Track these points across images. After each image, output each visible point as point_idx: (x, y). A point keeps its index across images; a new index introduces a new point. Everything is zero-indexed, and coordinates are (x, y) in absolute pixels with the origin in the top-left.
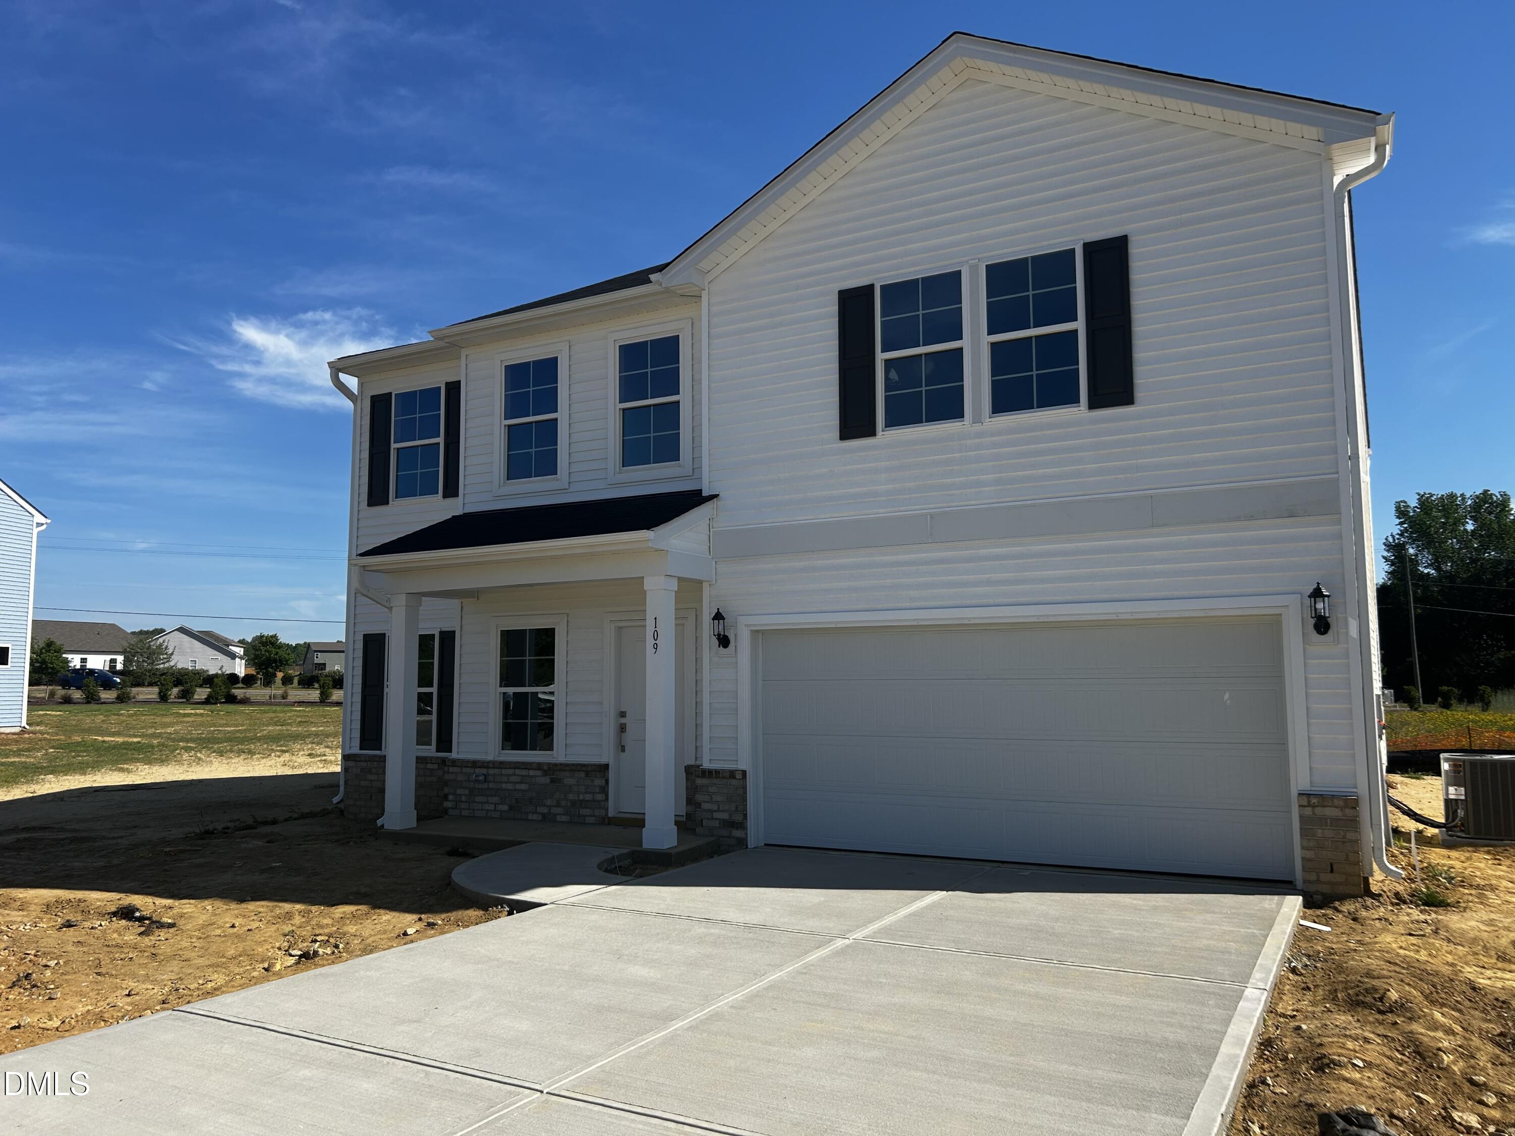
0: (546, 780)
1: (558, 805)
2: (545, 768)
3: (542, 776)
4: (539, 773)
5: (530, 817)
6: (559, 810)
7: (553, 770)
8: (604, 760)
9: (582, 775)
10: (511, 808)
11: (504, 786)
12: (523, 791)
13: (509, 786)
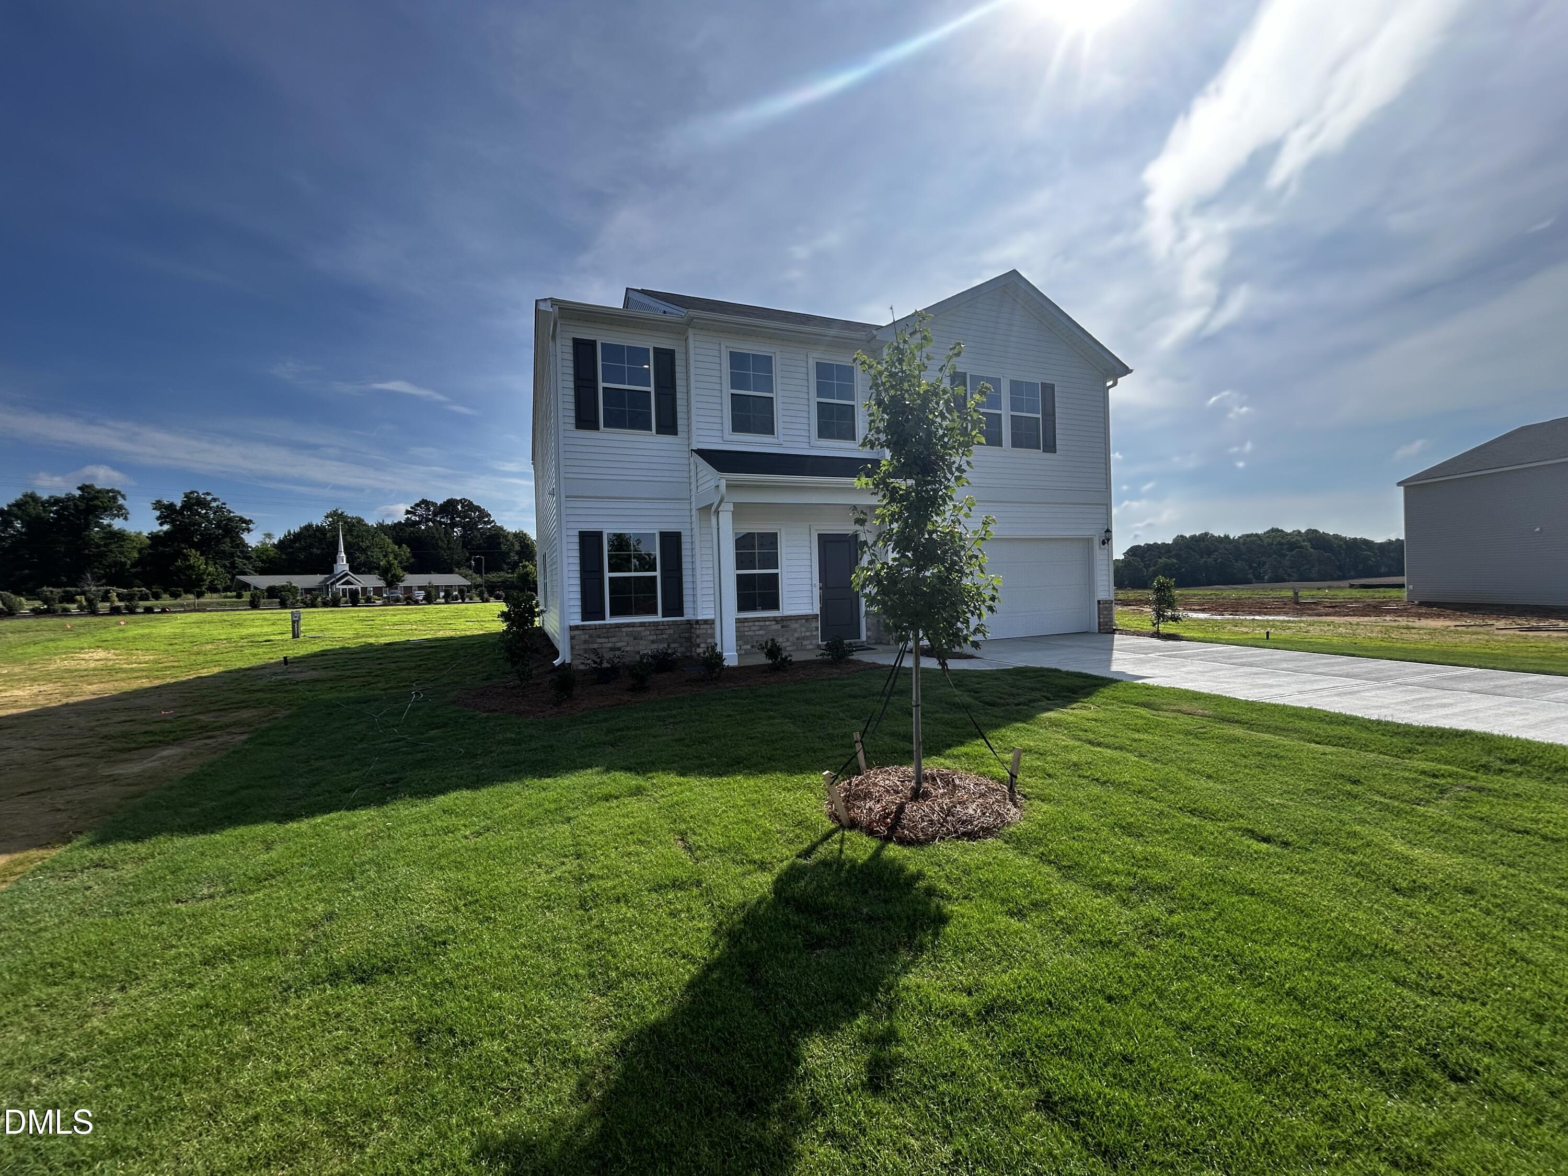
1: (788, 640)
2: (779, 619)
4: (774, 623)
6: (788, 644)
7: (784, 621)
8: (814, 612)
9: (804, 621)
12: (762, 636)
13: (751, 633)
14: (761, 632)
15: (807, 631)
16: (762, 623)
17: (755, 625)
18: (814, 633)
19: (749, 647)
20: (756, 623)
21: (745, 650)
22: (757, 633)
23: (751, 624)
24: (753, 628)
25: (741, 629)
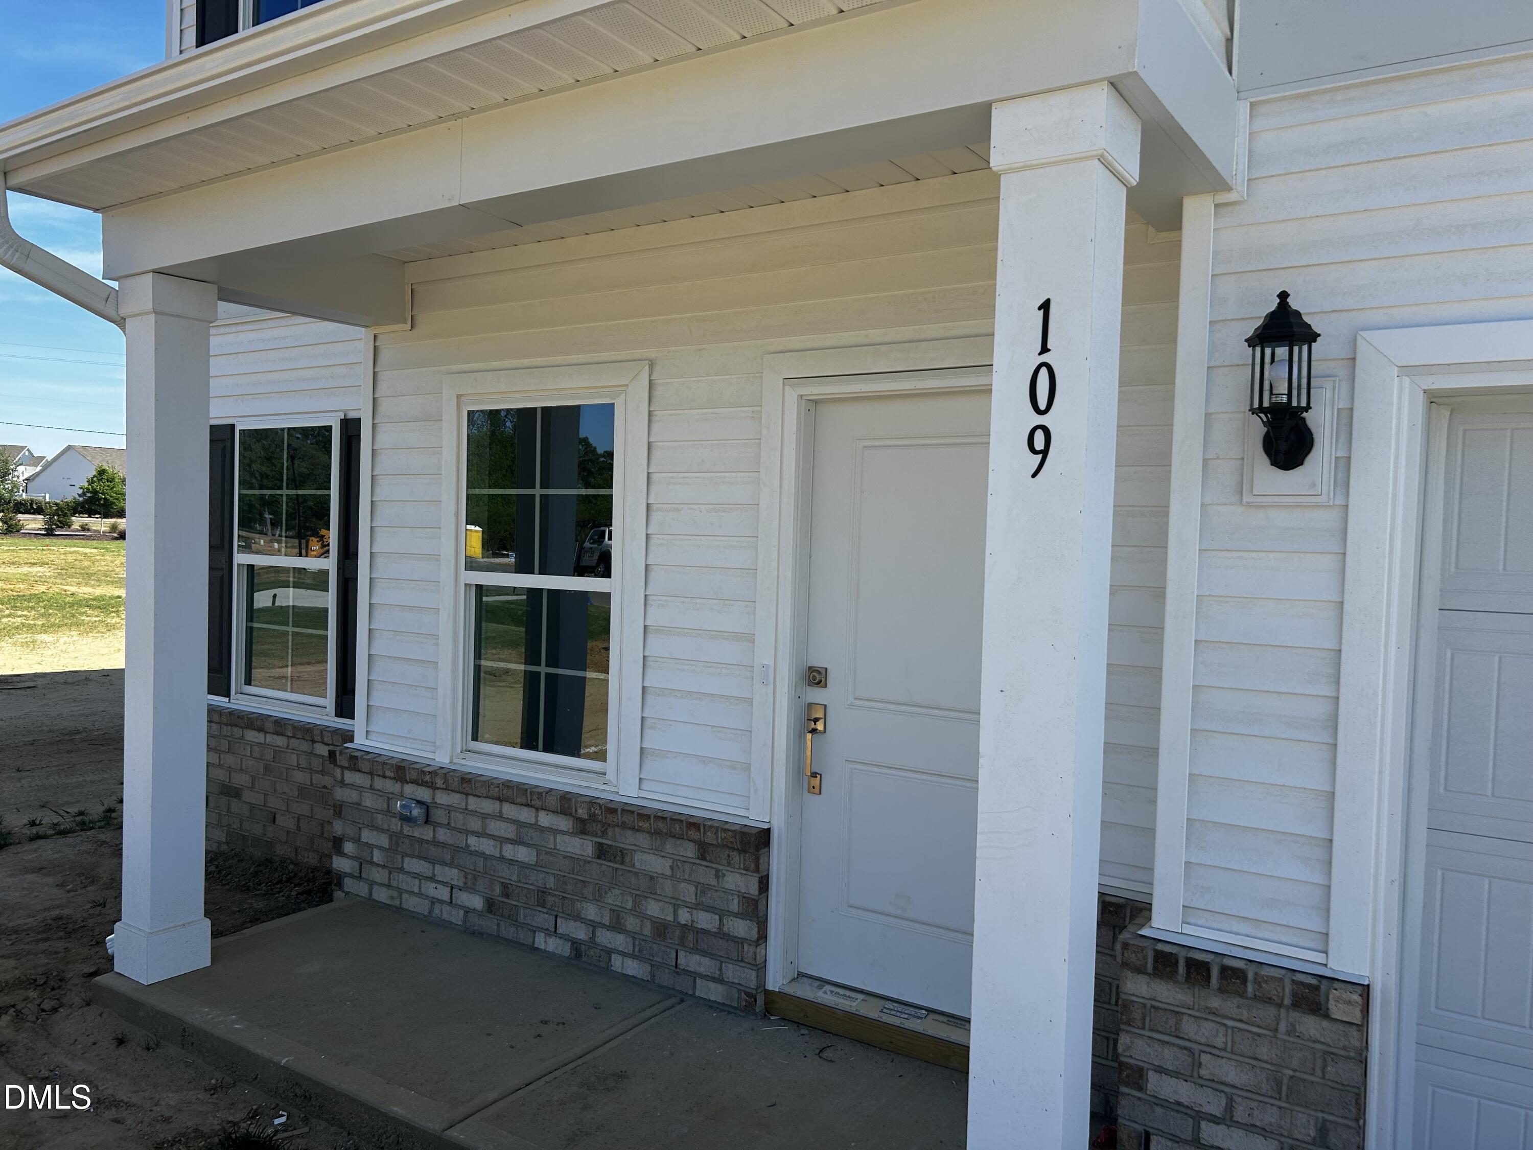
0: (583, 847)
2: (582, 813)
3: (573, 834)
4: (564, 823)
5: (540, 941)
8: (755, 817)
10: (491, 906)
11: (472, 841)
12: (523, 866)
13: (487, 846)
14: (523, 854)
15: (698, 906)
16: (526, 815)
17: (500, 817)
18: (741, 928)
19: (476, 902)
20: (509, 810)
21: (468, 911)
22: (509, 851)
23: (488, 806)
24: (495, 827)
25: (458, 819)
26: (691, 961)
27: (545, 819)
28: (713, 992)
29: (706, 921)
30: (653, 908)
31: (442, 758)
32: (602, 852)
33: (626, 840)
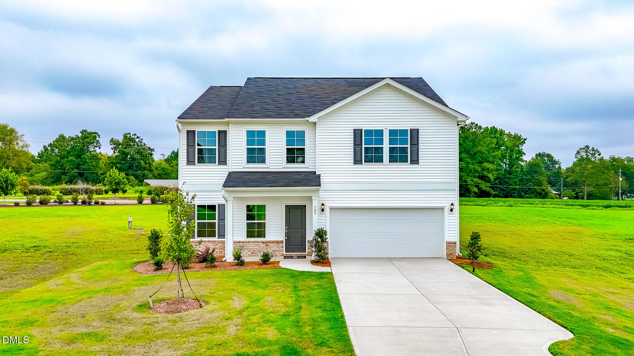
0: (264, 245)
2: (264, 242)
4: (262, 243)
7: (266, 243)
8: (282, 240)
9: (277, 243)
10: (252, 253)
11: (249, 247)
12: (257, 249)
13: (251, 247)
14: (256, 247)
15: (277, 248)
16: (256, 244)
17: (253, 244)
18: (281, 249)
21: (249, 254)
22: (254, 247)
25: (247, 245)
26: (276, 253)
27: (259, 243)
28: (279, 255)
29: (278, 249)
30: (272, 249)
31: (244, 240)
32: (266, 245)
33: (269, 244)
